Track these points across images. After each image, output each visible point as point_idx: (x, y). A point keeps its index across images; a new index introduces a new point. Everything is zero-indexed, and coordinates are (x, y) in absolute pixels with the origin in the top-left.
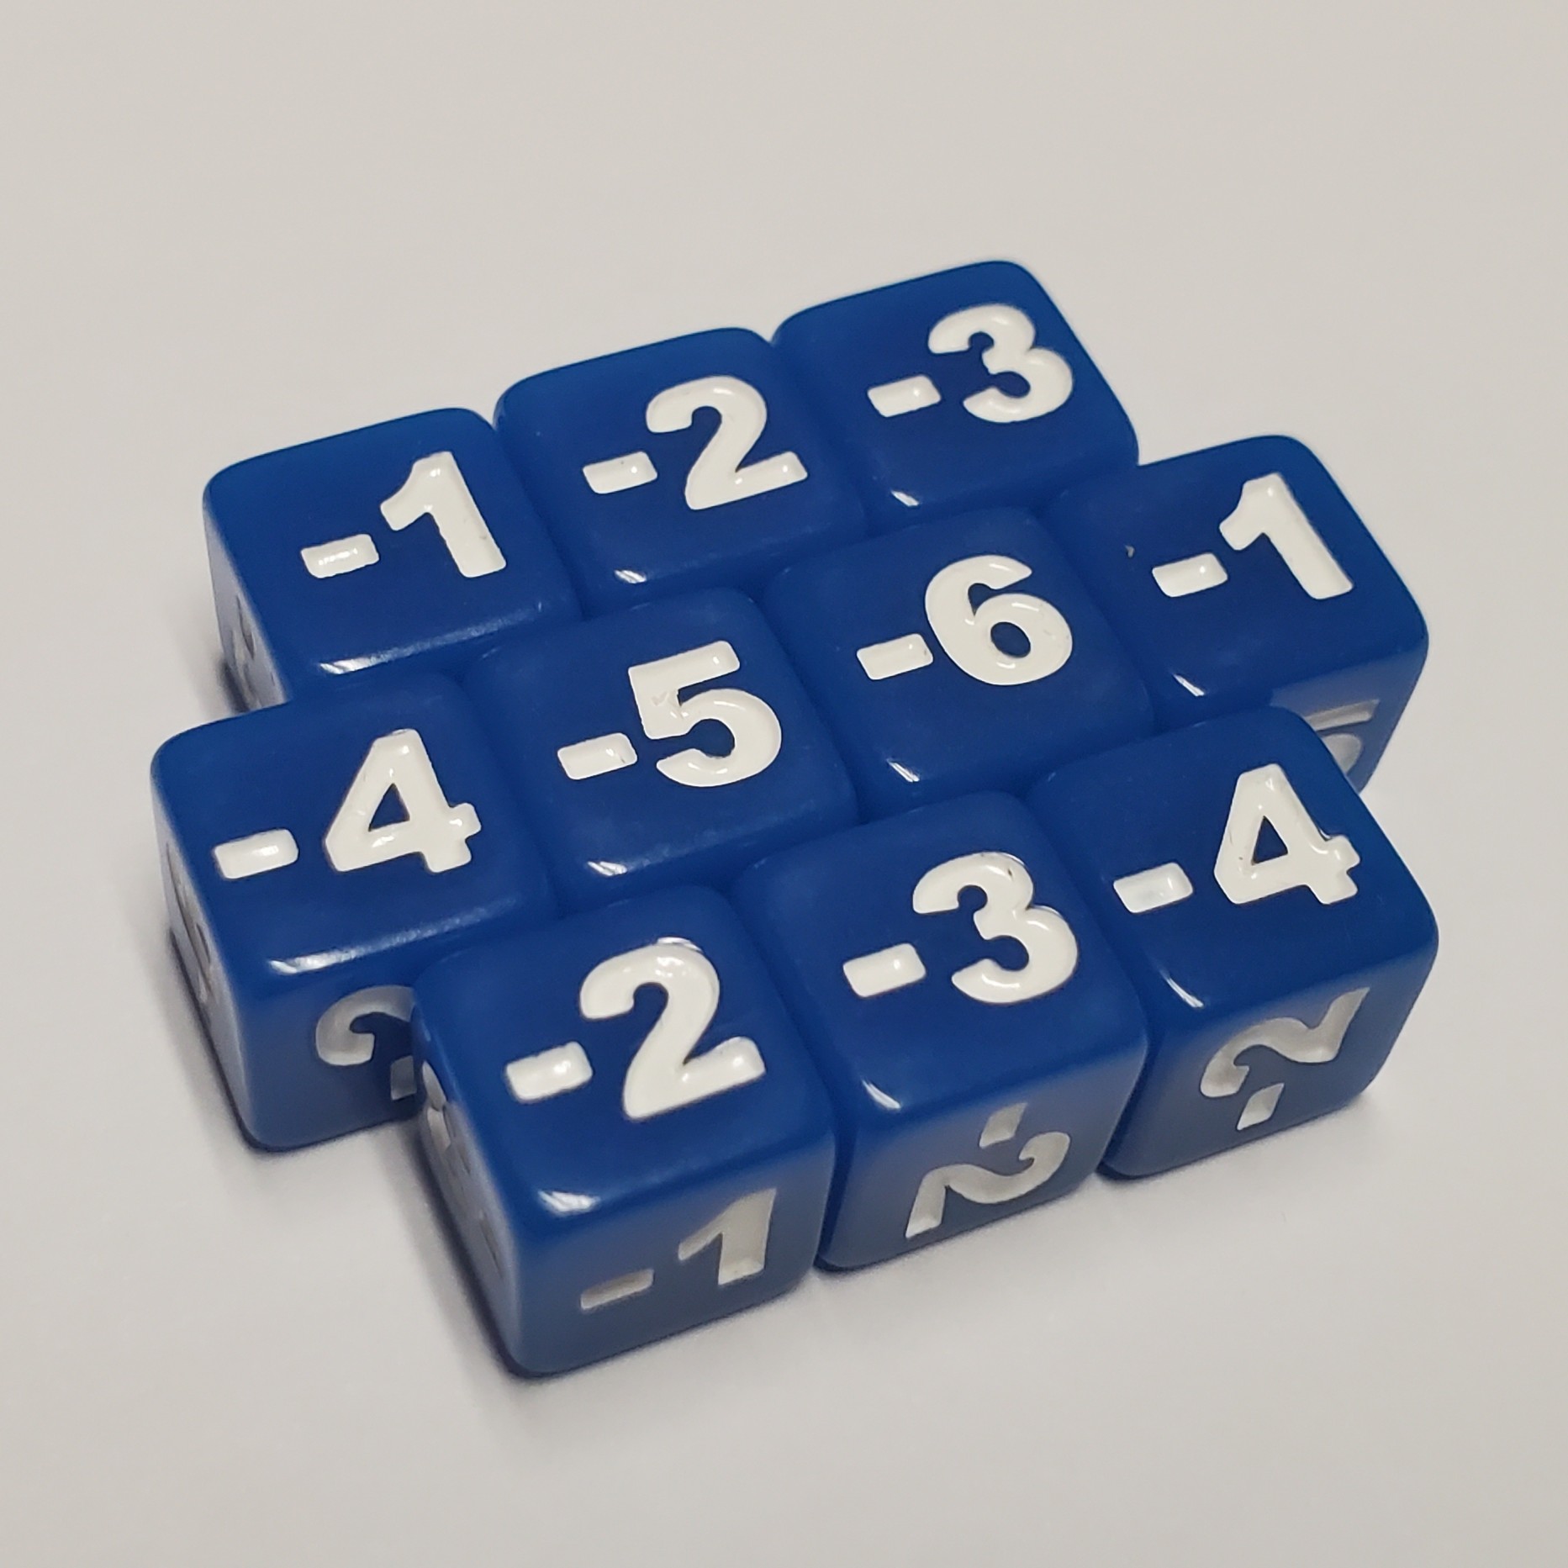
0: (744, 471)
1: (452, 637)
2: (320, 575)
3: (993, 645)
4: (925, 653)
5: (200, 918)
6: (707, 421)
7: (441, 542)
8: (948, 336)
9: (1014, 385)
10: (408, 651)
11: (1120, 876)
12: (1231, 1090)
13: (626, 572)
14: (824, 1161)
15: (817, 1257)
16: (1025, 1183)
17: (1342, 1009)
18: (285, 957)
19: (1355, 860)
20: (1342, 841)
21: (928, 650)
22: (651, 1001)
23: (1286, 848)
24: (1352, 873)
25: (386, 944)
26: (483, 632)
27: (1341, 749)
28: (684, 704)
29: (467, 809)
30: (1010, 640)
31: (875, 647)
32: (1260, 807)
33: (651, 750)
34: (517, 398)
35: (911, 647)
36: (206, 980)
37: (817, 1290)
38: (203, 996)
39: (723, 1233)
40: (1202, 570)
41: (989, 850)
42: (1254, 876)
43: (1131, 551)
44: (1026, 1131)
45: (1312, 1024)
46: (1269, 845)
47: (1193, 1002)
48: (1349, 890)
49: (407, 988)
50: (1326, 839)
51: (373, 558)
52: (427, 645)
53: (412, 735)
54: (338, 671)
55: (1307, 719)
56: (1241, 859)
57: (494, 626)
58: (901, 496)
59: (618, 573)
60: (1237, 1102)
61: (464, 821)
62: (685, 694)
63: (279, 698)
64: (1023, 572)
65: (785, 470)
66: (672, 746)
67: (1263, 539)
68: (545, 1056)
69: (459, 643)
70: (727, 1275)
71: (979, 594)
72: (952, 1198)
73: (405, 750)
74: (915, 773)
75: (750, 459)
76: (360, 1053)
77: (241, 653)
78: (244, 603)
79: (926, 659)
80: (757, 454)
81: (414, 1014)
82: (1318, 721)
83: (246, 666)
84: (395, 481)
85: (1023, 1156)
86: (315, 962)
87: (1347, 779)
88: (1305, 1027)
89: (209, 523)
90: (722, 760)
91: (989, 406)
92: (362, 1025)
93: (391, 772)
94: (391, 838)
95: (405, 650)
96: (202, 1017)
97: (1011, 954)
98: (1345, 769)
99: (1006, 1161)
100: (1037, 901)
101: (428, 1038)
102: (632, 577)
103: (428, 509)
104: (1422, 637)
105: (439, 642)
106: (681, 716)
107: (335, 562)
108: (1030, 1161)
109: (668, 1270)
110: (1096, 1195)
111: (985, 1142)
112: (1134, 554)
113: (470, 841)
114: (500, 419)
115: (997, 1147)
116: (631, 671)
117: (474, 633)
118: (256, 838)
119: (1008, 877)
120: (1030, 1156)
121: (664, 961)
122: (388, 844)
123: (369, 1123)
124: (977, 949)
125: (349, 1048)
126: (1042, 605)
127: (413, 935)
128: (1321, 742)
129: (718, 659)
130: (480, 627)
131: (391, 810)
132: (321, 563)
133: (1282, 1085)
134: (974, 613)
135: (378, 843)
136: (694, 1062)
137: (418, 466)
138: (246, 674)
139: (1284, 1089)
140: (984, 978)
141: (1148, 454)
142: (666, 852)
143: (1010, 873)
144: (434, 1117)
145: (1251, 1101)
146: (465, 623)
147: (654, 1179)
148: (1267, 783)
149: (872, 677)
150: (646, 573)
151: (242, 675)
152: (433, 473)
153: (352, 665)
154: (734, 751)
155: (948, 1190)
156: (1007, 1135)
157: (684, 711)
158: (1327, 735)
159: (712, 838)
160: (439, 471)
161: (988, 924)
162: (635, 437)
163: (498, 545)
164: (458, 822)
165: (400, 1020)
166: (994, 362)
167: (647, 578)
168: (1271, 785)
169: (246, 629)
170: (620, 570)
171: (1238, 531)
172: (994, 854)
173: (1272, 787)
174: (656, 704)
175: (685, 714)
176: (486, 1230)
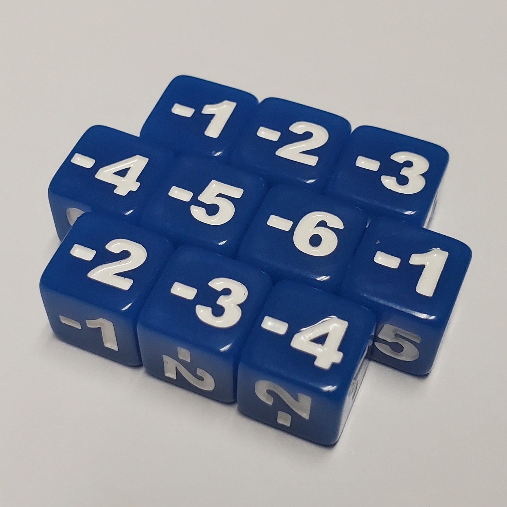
0: (301, 154)
3: (309, 238)
6: (307, 136)
8: (399, 157)
9: (403, 181)
19: (338, 361)
20: (341, 355)
21: (291, 227)
24: (333, 364)
30: (315, 240)
32: (330, 329)
35: (287, 224)
39: (101, 328)
40: (392, 261)
41: (244, 284)
42: (306, 344)
46: (321, 340)
48: (327, 367)
50: (337, 351)
53: (147, 160)
56: (308, 337)
61: (134, 186)
62: (220, 195)
64: (341, 227)
65: (312, 160)
67: (423, 266)
70: (108, 345)
71: (322, 224)
75: (305, 152)
79: (287, 229)
80: (309, 152)
85: (198, 374)
91: (388, 181)
100: (240, 305)
106: (212, 200)
111: (180, 357)
112: (379, 244)
113: (130, 192)
124: (212, 304)
129: (237, 193)
134: (315, 228)
137: (225, 102)
149: (268, 223)
154: (214, 216)
155: (177, 368)
157: (215, 199)
161: (222, 301)
168: (340, 327)
171: (416, 259)
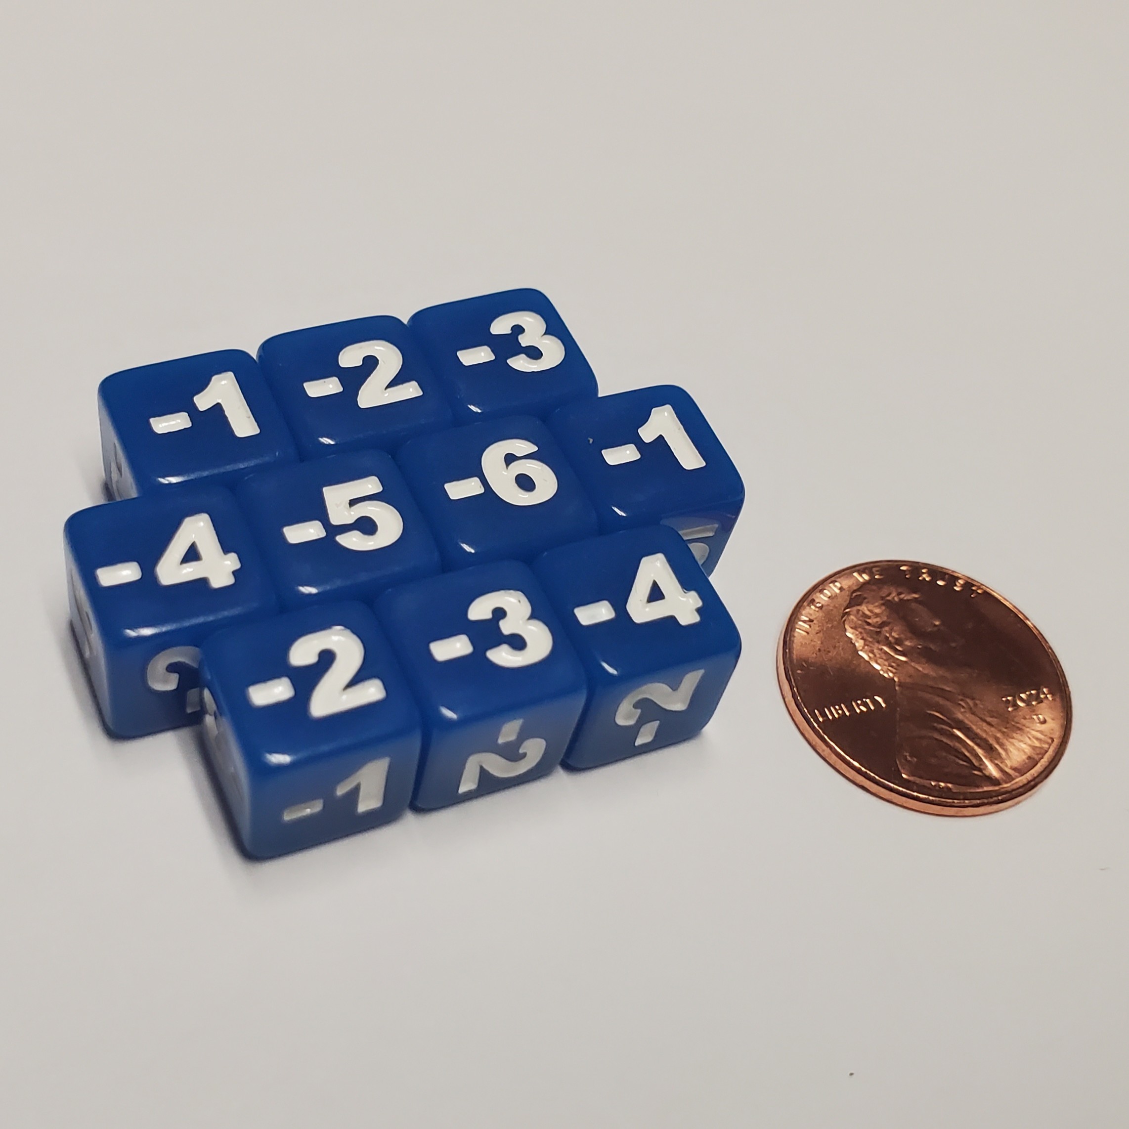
0: (389, 390)
1: (229, 468)
2: (159, 432)
3: (516, 485)
4: (480, 487)
5: (87, 608)
6: (371, 363)
7: (226, 418)
8: (501, 326)
9: (534, 353)
10: (205, 474)
11: (579, 605)
12: (631, 722)
13: (324, 439)
14: (415, 743)
15: (411, 802)
16: (522, 767)
17: (691, 680)
18: (132, 628)
19: (700, 604)
20: (693, 594)
21: (482, 486)
22: (327, 658)
23: (664, 596)
24: (699, 610)
25: (187, 623)
26: (246, 466)
27: (699, 551)
28: (353, 508)
29: (233, 556)
30: (525, 483)
31: (454, 483)
32: (652, 575)
33: (333, 530)
34: (268, 346)
35: (473, 484)
36: (89, 643)
37: (410, 822)
38: (87, 654)
39: (362, 782)
40: (628, 452)
41: (510, 589)
42: (647, 609)
43: (591, 441)
44: (523, 736)
45: (675, 688)
46: (656, 594)
47: (611, 670)
48: (695, 618)
49: (197, 649)
50: (685, 593)
51: (189, 424)
52: (216, 471)
53: (205, 517)
54: (167, 482)
55: (680, 533)
56: (641, 600)
57: (252, 463)
58: (472, 408)
59: (320, 439)
60: (634, 731)
61: (232, 562)
62: (353, 503)
63: (134, 493)
64: (534, 448)
65: (411, 390)
66: (345, 529)
67: (661, 437)
68: (270, 684)
69: (233, 471)
70: (363, 807)
71: (510, 459)
72: (484, 774)
73: (202, 524)
74: (472, 547)
75: (392, 384)
76: (170, 684)
77: (115, 476)
78: (118, 445)
79: (481, 490)
80: (395, 382)
81: (201, 663)
82: (686, 534)
83: (117, 482)
84: (202, 385)
85: (521, 751)
86: (147, 632)
87: (701, 568)
88: (671, 690)
89: (101, 404)
90: (371, 537)
91: (520, 363)
92: (172, 668)
93: (194, 536)
94: (191, 570)
95: (203, 473)
96: (86, 666)
97: (518, 643)
98: (700, 563)
99: (512, 753)
100: (533, 617)
101: (209, 677)
102: (326, 441)
103: (220, 401)
104: (742, 492)
105: (222, 470)
106: (350, 514)
107: (168, 425)
108: (524, 755)
109: (331, 802)
110: (560, 779)
111: (501, 741)
112: (593, 442)
113: (235, 573)
114: (260, 357)
115: (508, 745)
116: (325, 489)
117: (242, 466)
118: (120, 566)
119: (518, 603)
120: (525, 751)
121: (335, 638)
122: (190, 572)
123: (174, 726)
124: (500, 639)
125: (166, 681)
126: (542, 466)
127: (201, 620)
128: (688, 546)
129: (371, 485)
130: (245, 464)
131: (192, 555)
132: (160, 426)
133: (658, 722)
134: (507, 468)
135: (184, 571)
136: (350, 690)
137: (215, 378)
138: (117, 486)
139: (660, 726)
140: (504, 654)
141: (603, 391)
142: (338, 583)
143: (519, 601)
144: (209, 720)
145: (642, 730)
146: (235, 461)
147: (325, 748)
148: (656, 563)
149: (452, 498)
150: (335, 439)
151: (114, 486)
152: (223, 382)
153: (174, 480)
154: (378, 533)
155: (481, 768)
156: (512, 738)
157: (353, 511)
158: (690, 543)
159: (363, 577)
160: (226, 382)
161: (507, 627)
162: (331, 369)
163: (256, 421)
164: (228, 563)
165: (193, 667)
166: (524, 340)
167: (336, 442)
168: (658, 564)
169: (118, 461)
170: (321, 438)
171: (647, 434)
172: (512, 591)
173: (659, 565)
174: (337, 507)
175: (352, 513)
176: (235, 778)
